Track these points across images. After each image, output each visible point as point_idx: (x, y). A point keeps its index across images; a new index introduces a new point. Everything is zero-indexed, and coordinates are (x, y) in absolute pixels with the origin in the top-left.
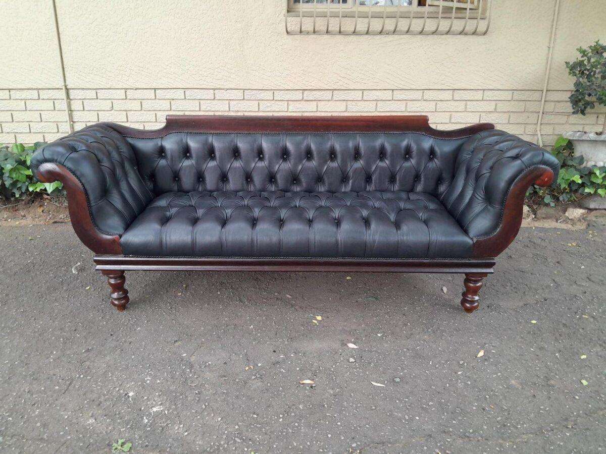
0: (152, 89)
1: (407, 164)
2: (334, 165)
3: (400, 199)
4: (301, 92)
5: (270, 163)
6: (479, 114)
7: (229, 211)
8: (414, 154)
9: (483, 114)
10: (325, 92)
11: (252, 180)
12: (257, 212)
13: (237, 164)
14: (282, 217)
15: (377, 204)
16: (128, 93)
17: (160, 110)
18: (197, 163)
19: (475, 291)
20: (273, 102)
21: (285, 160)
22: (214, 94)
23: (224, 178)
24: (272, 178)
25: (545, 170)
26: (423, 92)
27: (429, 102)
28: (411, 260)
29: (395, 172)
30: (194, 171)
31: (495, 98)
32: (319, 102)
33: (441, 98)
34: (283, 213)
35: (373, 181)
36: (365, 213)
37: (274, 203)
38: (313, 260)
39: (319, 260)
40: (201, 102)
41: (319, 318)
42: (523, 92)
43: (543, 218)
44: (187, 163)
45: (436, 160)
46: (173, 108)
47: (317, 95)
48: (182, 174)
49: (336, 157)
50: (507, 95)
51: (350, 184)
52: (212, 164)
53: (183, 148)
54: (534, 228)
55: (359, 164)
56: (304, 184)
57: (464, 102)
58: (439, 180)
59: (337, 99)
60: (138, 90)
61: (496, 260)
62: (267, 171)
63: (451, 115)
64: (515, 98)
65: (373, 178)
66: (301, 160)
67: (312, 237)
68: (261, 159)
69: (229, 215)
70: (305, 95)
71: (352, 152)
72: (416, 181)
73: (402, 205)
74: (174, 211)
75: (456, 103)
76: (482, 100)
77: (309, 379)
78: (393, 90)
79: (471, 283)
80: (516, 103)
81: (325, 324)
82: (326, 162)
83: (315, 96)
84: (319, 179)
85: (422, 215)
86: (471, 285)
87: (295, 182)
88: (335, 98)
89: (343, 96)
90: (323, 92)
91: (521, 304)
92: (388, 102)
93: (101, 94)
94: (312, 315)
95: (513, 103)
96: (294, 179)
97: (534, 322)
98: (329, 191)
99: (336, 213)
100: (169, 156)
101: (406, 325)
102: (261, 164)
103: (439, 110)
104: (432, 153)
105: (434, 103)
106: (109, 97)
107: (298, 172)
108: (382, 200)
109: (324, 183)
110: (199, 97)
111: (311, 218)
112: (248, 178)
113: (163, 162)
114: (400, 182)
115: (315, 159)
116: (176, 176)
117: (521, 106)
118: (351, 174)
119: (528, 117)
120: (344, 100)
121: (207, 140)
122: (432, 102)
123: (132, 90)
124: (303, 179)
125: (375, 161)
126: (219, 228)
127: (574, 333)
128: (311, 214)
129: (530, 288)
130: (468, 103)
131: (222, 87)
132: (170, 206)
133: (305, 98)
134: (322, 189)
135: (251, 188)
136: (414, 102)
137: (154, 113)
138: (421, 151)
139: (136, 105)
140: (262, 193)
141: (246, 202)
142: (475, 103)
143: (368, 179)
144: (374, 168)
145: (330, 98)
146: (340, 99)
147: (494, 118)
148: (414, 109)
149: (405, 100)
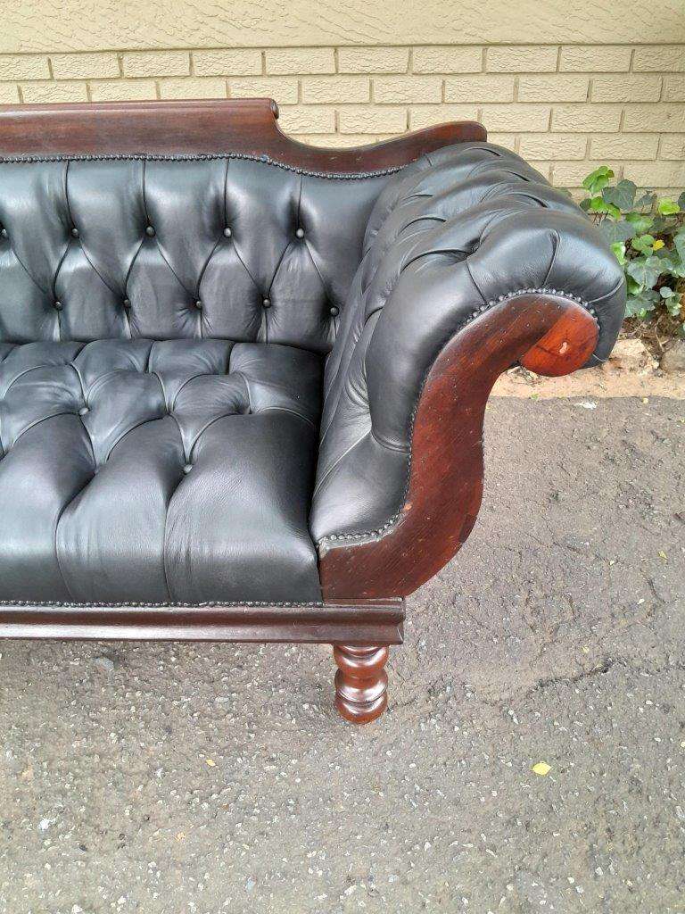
1: (225, 259)
4: (114, 56)
6: (548, 107)
9: (558, 109)
10: (173, 55)
19: (366, 678)
20: (53, 85)
25: (556, 312)
26: (411, 53)
27: (425, 79)
31: (587, 68)
32: (161, 82)
33: (455, 67)
42: (657, 49)
43: (679, 369)
45: (311, 247)
47: (155, 63)
49: (6, 235)
50: (620, 59)
54: (646, 401)
57: (512, 79)
58: (329, 307)
59: (202, 74)
61: (413, 603)
64: (638, 66)
65: (135, 297)
70: (125, 65)
73: (170, 393)
75: (492, 81)
76: (557, 72)
78: (336, 48)
80: (641, 78)
83: (148, 66)
88: (197, 72)
89: (217, 66)
90: (167, 56)
91: (530, 681)
92: (326, 80)
95: (632, 79)
97: (542, 769)
103: (451, 100)
104: (297, 222)
105: (438, 81)
117: (650, 87)
119: (669, 117)
120: (220, 76)
122: (432, 79)
127: (657, 822)
129: (577, 613)
130: (523, 79)
136: (390, 80)
142: (538, 80)
143: (120, 300)
145: (186, 71)
146: (210, 71)
147: (584, 116)
148: (389, 98)
149: (368, 74)
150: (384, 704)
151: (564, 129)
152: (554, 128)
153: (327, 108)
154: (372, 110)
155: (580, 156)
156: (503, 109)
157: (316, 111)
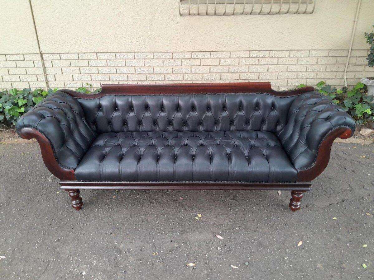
0: (95, 53)
1: (257, 113)
2: (209, 114)
3: (251, 138)
4: (190, 53)
5: (168, 114)
6: (306, 65)
7: (142, 150)
8: (261, 107)
9: (309, 66)
10: (206, 53)
11: (157, 124)
12: (160, 150)
13: (148, 114)
14: (176, 154)
15: (237, 142)
16: (80, 56)
17: (100, 66)
18: (122, 114)
19: (298, 200)
20: (172, 60)
21: (178, 111)
22: (134, 55)
23: (139, 123)
24: (170, 123)
25: (346, 129)
26: (270, 52)
27: (273, 59)
28: (257, 183)
29: (248, 118)
30: (121, 119)
31: (317, 56)
32: (202, 60)
33: (281, 55)
34: (177, 151)
35: (235, 124)
36: (228, 150)
37: (171, 142)
38: (195, 182)
39: (199, 182)
40: (126, 60)
41: (200, 215)
42: (335, 51)
44: (116, 114)
45: (275, 111)
46: (108, 65)
47: (201, 55)
48: (113, 121)
49: (210, 109)
50: (325, 53)
51: (220, 126)
52: (132, 114)
53: (113, 105)
54: (339, 144)
55: (225, 114)
56: (190, 127)
57: (297, 58)
58: (278, 123)
59: (213, 57)
60: (86, 54)
61: (312, 182)
62: (166, 119)
63: (288, 66)
64: (330, 55)
65: (235, 122)
66: (188, 112)
67: (194, 169)
68: (163, 111)
69: (142, 153)
70: (192, 55)
71: (221, 106)
72: (262, 123)
73: (253, 142)
74: (107, 150)
75: (292, 59)
76: (309, 57)
77: (192, 262)
78: (250, 51)
79: (296, 195)
80: (331, 58)
81: (203, 220)
82: (204, 113)
83: (199, 55)
84: (200, 123)
85: (265, 151)
86: (296, 196)
87: (185, 124)
88: (212, 57)
90: (205, 53)
91: (327, 204)
92: (246, 59)
93: (63, 57)
94: (195, 213)
95: (329, 58)
96: (184, 123)
97: (335, 218)
98: (207, 131)
99: (210, 150)
100: (104, 109)
101: (254, 220)
102: (163, 114)
103: (280, 64)
104: (273, 106)
105: (277, 59)
106: (68, 58)
107: (187, 119)
108: (240, 138)
109: (203, 125)
110: (124, 58)
111: (194, 154)
112: (155, 122)
113: (100, 114)
114: (252, 124)
115: (198, 111)
116: (110, 122)
117: (334, 61)
118: (220, 120)
119: (338, 67)
120: (218, 58)
121: (128, 100)
122: (275, 58)
123: (82, 54)
124: (190, 123)
125: (236, 112)
126: (136, 163)
127: (360, 227)
128: (194, 151)
129: (334, 191)
130: (300, 58)
131: (139, 51)
132: (105, 146)
133: (193, 57)
134: (201, 128)
135: (157, 129)
136: (264, 59)
137: (97, 68)
138: (266, 105)
139: (85, 63)
140: (164, 133)
141: (153, 142)
142: (303, 59)
143: (232, 122)
144: (235, 116)
145: (209, 57)
146: (216, 57)
147: (316, 68)
148: (264, 63)
149: (258, 57)
150: (300, 207)
151: (311, 71)
152: (307, 71)
153: (246, 66)
154: (259, 66)
155: (314, 78)
156: (294, 66)
157: (243, 67)
